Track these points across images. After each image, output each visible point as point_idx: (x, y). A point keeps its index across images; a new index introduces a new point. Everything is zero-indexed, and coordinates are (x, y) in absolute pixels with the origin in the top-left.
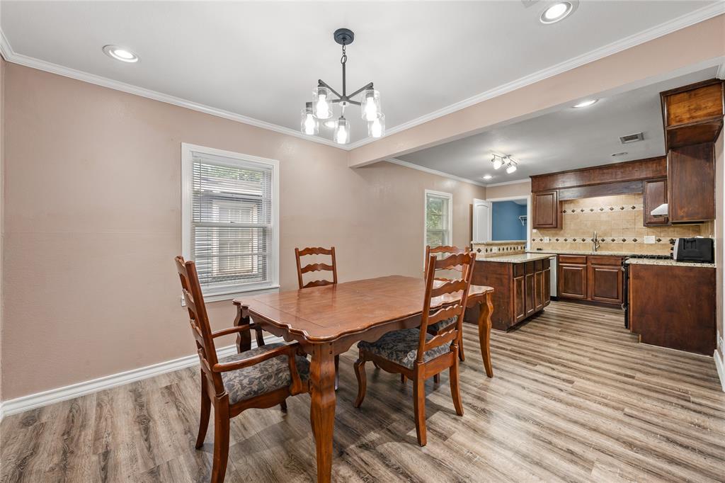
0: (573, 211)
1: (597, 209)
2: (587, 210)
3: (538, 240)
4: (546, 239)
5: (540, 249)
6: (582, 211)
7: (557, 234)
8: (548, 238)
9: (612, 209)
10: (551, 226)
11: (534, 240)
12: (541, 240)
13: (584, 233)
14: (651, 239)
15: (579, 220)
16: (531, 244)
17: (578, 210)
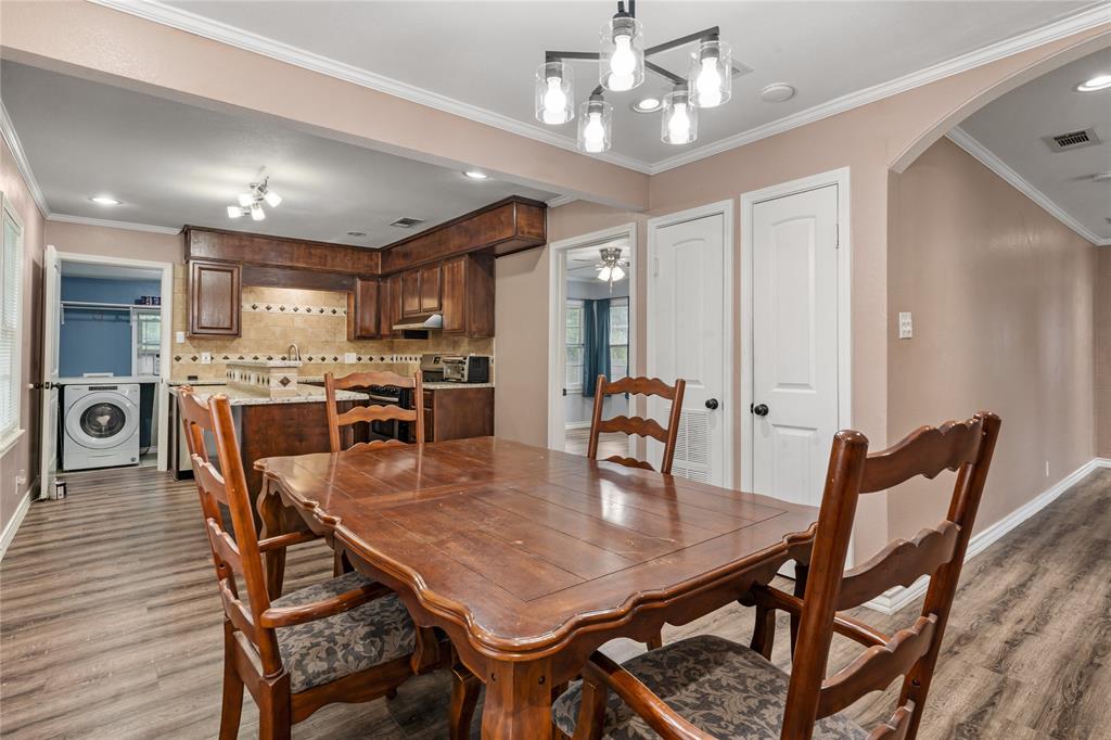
0: (254, 308)
1: (289, 309)
2: (275, 308)
3: (186, 359)
4: (205, 357)
5: (196, 378)
6: (268, 308)
7: (223, 348)
8: (208, 355)
9: (309, 311)
10: (227, 332)
11: (178, 359)
12: (194, 359)
13: (270, 347)
14: (350, 358)
15: (262, 325)
16: (172, 367)
17: (262, 307)
